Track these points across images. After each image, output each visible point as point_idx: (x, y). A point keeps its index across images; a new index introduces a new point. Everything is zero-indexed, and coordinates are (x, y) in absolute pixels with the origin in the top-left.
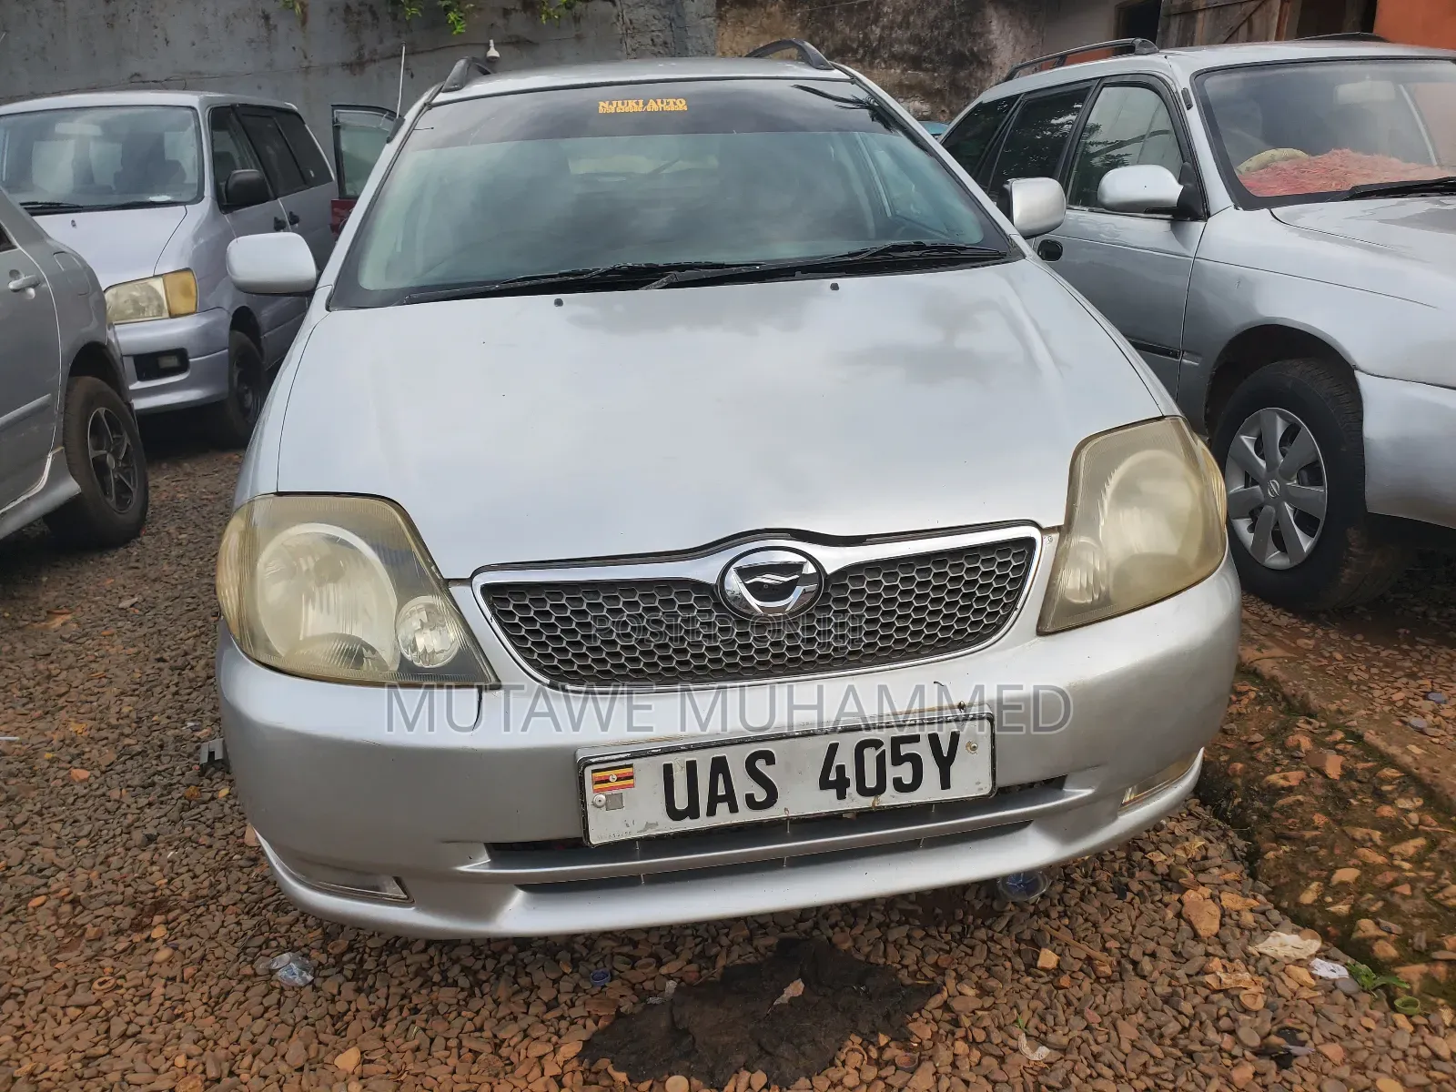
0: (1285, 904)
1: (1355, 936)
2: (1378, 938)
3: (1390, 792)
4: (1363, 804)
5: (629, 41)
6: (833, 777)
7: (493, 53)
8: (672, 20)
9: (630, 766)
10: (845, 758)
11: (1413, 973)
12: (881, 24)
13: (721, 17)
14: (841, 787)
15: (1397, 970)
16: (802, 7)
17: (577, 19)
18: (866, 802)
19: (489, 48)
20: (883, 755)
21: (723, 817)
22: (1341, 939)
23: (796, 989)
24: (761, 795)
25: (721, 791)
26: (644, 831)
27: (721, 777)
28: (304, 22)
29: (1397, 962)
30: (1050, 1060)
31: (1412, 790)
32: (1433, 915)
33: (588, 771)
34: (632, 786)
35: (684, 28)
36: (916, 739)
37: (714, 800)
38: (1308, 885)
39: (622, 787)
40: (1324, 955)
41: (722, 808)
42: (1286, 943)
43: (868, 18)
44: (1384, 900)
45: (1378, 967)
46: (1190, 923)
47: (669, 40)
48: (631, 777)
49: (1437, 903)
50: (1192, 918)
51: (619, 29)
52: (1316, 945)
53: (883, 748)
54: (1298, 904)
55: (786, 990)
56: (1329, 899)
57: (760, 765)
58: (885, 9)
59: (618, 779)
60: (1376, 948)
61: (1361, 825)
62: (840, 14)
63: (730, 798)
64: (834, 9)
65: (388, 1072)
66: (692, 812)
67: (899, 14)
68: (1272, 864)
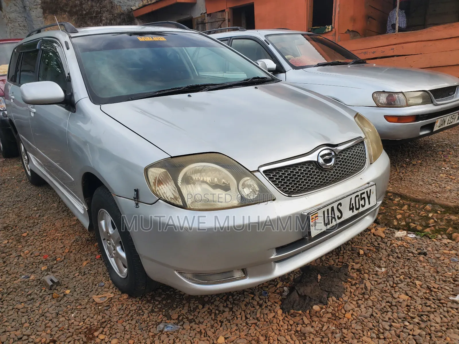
0: (392, 226)
1: (411, 227)
2: (416, 226)
3: (393, 198)
4: (389, 202)
5: (10, 25)
6: (351, 207)
8: (26, 18)
10: (353, 201)
11: (428, 230)
12: (103, 23)
13: (45, 18)
14: (353, 209)
15: (424, 231)
16: (75, 16)
18: (357, 212)
22: (409, 229)
24: (340, 215)
29: (423, 230)
30: (386, 270)
31: (397, 196)
32: (422, 219)
35: (31, 21)
36: (364, 193)
38: (393, 221)
40: (408, 233)
42: (400, 234)
43: (98, 21)
44: (410, 219)
45: (421, 232)
46: (379, 236)
47: (26, 25)
48: (317, 216)
49: (421, 216)
50: (379, 235)
51: (5, 21)
52: (405, 232)
53: (359, 197)
54: (394, 225)
56: (400, 222)
57: (339, 207)
58: (103, 18)
59: (315, 217)
60: (417, 228)
61: (393, 206)
62: (88, 19)
64: (86, 17)
65: (237, 338)
67: (108, 20)
68: (381, 220)
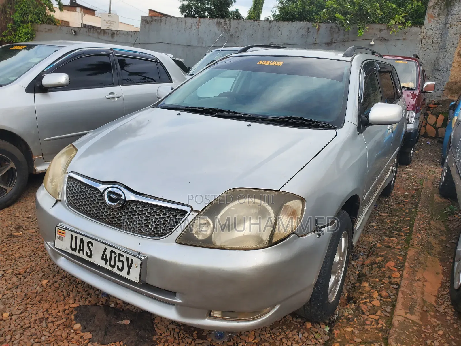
5: (423, 41)
6: (104, 257)
7: (372, 42)
8: (443, 34)
9: (65, 231)
10: (108, 253)
14: (106, 260)
17: (405, 33)
18: (110, 268)
19: (371, 41)
20: (116, 256)
21: (81, 255)
23: (127, 322)
24: (89, 254)
25: (82, 248)
26: (66, 249)
27: (82, 244)
28: (318, 31)
33: (57, 228)
34: (65, 236)
35: (446, 38)
36: (123, 256)
37: (80, 250)
39: (63, 236)
41: (81, 252)
47: (440, 41)
48: (65, 234)
51: (421, 37)
53: (116, 255)
55: (124, 321)
57: (90, 245)
59: (62, 233)
63: (83, 250)
66: (75, 250)
